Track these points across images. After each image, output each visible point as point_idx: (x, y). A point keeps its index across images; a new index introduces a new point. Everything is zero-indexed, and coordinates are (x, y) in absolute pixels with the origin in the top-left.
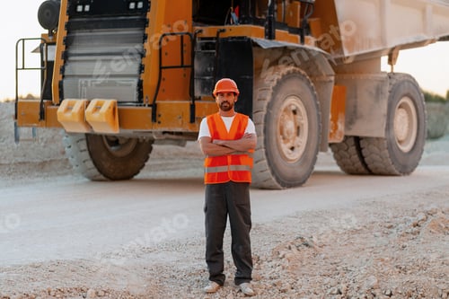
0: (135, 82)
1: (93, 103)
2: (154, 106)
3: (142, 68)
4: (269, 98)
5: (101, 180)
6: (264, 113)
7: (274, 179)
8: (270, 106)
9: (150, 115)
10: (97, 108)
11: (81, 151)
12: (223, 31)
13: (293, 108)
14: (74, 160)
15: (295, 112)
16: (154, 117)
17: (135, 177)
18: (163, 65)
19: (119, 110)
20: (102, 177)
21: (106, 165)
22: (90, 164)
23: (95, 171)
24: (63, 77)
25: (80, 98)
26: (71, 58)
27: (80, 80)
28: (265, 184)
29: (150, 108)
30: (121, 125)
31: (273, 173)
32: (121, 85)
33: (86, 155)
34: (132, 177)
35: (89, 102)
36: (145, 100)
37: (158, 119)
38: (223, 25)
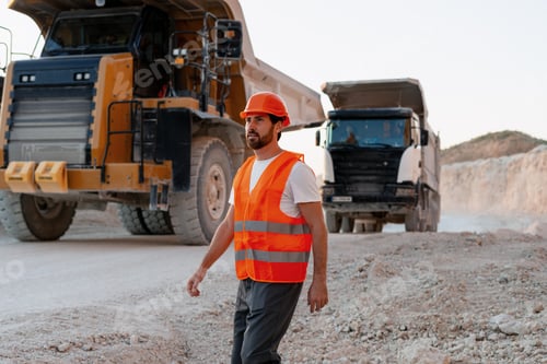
0: (82, 146)
1: (42, 165)
2: (103, 169)
3: (90, 133)
4: (200, 163)
5: (31, 241)
6: (197, 177)
7: (203, 236)
8: (201, 171)
9: (99, 176)
10: (47, 170)
11: (16, 213)
12: (163, 102)
13: (216, 174)
14: (8, 221)
15: (216, 178)
16: (104, 178)
17: (61, 238)
18: (111, 130)
19: (68, 172)
20: (33, 238)
21: (38, 226)
22: (23, 225)
23: (27, 232)
24: (9, 141)
25: (28, 160)
26: (16, 124)
27: (24, 145)
28: (195, 241)
29: (99, 170)
30: (70, 185)
31: (203, 230)
32: (65, 150)
33: (20, 217)
34: (58, 237)
35: (37, 165)
36: (93, 162)
37: (107, 180)
38: (161, 97)
